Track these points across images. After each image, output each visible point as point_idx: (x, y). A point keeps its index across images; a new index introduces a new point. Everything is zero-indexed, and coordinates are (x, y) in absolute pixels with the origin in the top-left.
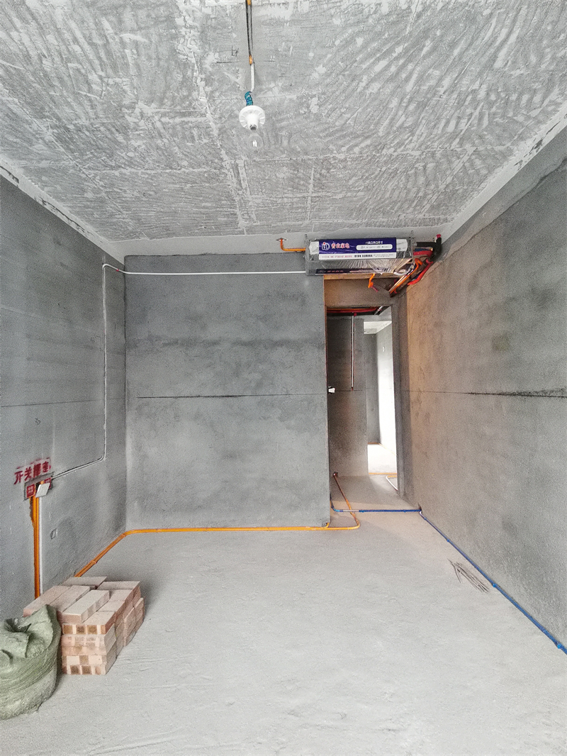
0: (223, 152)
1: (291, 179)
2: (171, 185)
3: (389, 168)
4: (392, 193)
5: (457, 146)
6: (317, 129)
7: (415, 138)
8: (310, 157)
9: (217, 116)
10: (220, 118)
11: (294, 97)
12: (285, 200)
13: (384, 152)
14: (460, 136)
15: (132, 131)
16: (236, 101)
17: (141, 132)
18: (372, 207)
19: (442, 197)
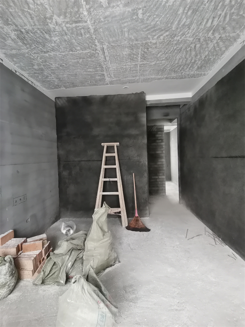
0: (96, 41)
1: (130, 55)
2: (73, 60)
3: (178, 47)
4: (179, 61)
5: (211, 35)
6: (142, 27)
7: (190, 31)
8: (139, 42)
9: (93, 22)
10: (94, 23)
11: (130, 10)
12: (127, 66)
13: (175, 38)
14: (213, 29)
15: (52, 32)
16: (101, 13)
17: (57, 33)
18: (169, 68)
19: (203, 62)
